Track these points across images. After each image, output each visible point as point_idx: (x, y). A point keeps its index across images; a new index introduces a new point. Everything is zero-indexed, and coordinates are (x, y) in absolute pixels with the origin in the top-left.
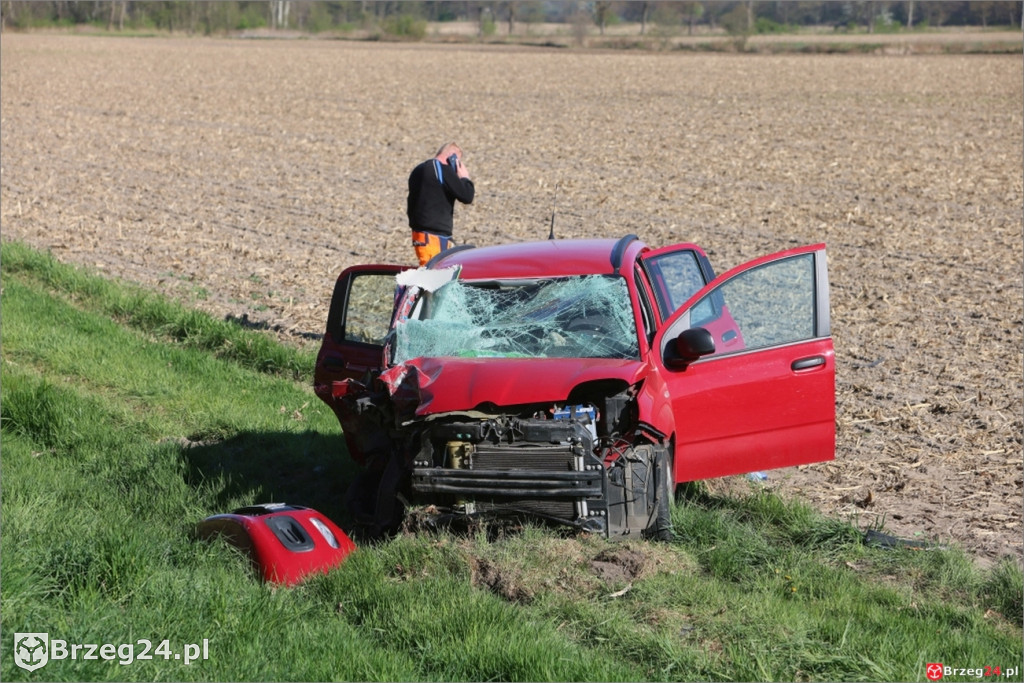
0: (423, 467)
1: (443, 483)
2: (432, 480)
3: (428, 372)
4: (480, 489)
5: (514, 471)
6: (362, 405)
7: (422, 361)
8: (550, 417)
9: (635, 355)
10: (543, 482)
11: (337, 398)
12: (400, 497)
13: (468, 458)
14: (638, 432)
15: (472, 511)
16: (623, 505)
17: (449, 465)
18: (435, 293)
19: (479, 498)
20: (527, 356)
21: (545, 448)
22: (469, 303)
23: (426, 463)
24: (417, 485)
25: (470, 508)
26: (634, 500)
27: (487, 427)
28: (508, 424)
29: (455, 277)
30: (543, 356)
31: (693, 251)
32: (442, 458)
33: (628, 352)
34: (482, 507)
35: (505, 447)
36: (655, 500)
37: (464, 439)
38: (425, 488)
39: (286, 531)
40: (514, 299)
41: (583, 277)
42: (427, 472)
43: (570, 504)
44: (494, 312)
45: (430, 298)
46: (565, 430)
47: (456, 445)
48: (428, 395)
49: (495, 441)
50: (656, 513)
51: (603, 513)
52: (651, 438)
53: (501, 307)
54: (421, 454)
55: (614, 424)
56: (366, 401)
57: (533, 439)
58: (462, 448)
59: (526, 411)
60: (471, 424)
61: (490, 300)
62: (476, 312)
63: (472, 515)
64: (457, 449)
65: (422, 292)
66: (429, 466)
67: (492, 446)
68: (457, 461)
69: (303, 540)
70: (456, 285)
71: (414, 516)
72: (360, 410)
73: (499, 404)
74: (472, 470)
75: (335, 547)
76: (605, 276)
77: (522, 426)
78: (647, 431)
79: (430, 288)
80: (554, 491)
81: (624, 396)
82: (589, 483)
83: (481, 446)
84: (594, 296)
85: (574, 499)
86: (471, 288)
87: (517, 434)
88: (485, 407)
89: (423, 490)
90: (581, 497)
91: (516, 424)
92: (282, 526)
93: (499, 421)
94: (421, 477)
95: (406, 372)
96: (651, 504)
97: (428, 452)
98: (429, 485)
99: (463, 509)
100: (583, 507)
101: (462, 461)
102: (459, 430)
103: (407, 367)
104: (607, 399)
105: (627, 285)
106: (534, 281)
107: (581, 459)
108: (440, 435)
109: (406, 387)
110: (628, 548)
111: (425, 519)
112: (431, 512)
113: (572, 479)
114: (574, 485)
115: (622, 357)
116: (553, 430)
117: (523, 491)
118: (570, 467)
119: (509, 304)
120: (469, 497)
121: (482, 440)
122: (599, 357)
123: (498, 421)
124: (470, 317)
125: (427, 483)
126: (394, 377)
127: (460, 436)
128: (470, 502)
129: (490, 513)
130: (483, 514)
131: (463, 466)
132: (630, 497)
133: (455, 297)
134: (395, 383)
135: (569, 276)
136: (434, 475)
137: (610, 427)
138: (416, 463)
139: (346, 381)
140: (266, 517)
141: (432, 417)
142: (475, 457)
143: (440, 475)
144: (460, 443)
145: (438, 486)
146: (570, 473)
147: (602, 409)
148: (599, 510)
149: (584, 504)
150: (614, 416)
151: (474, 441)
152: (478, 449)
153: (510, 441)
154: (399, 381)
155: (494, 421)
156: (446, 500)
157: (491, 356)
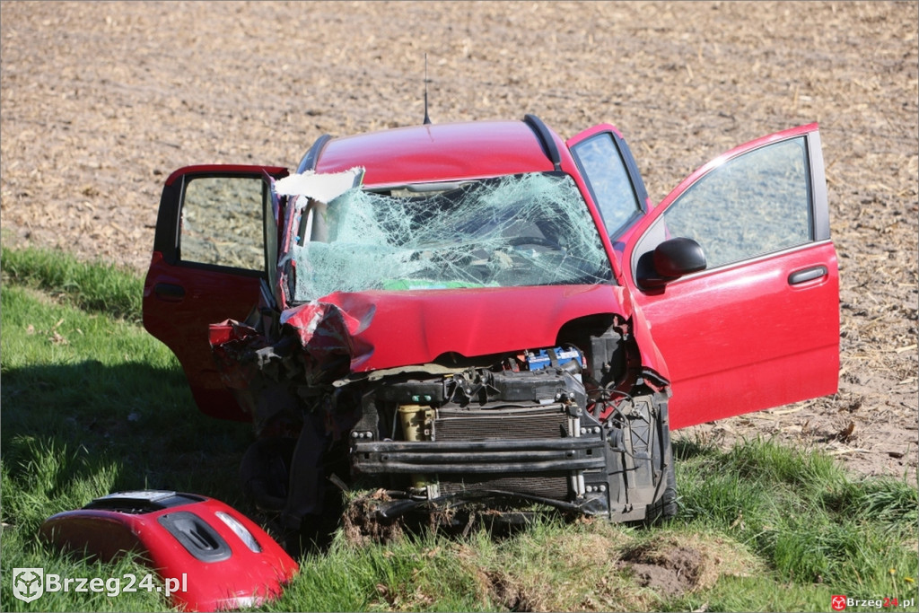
0: (368, 441)
1: (396, 460)
2: (381, 457)
3: (356, 312)
4: (447, 467)
5: (491, 442)
6: (265, 357)
7: (343, 297)
8: (524, 366)
9: (608, 277)
10: (530, 453)
11: (217, 346)
12: (334, 479)
13: (429, 426)
14: (640, 381)
15: (436, 496)
16: (621, 475)
17: (402, 436)
18: (330, 204)
19: (444, 477)
20: (474, 285)
21: (527, 408)
22: (380, 216)
23: (370, 434)
24: (362, 465)
25: (434, 491)
26: (635, 469)
27: (452, 385)
28: (478, 380)
29: (356, 183)
30: (494, 284)
31: (611, 134)
32: (392, 427)
33: (599, 274)
34: (448, 488)
35: (475, 409)
36: (663, 466)
37: (422, 402)
38: (372, 467)
39: (188, 532)
40: (434, 208)
41: (518, 177)
42: (375, 446)
43: (563, 480)
44: (413, 227)
45: (323, 212)
46: (553, 384)
47: (411, 411)
48: (364, 345)
49: (464, 402)
50: (664, 483)
51: (603, 488)
52: (653, 387)
53: (419, 220)
54: (362, 423)
55: (604, 370)
56: (269, 352)
57: (513, 398)
58: (421, 415)
59: (497, 361)
60: (430, 382)
61: (403, 211)
62: (390, 228)
63: (437, 501)
64: (413, 415)
65: (311, 203)
66: (373, 439)
67: (460, 410)
68: (413, 431)
69: (215, 546)
70: (359, 194)
71: (360, 505)
72: (261, 364)
73: (467, 355)
74: (433, 443)
75: (255, 550)
76: (545, 174)
77: (498, 382)
78: (650, 378)
79: (323, 198)
80: (543, 465)
81: (612, 334)
82: (589, 452)
83: (444, 410)
84: (540, 201)
85: (568, 473)
86: (377, 197)
87: (492, 392)
88: (446, 359)
89: (370, 471)
90: (577, 469)
91: (490, 380)
92: (184, 526)
93: (466, 376)
94: (367, 454)
95: (321, 313)
96: (657, 471)
97: (371, 420)
98: (379, 464)
99: (425, 493)
100: (580, 484)
101: (421, 430)
102: (414, 390)
103: (322, 306)
104: (593, 338)
105: (577, 185)
106: (457, 184)
107: (577, 421)
108: (389, 398)
109: (323, 332)
110: (675, 544)
111: (375, 509)
112: (381, 499)
113: (567, 448)
114: (570, 456)
115: (593, 281)
116: (538, 385)
117: (505, 467)
118: (564, 434)
119: (428, 215)
120: (431, 477)
121: (445, 402)
122: (565, 282)
123: (463, 376)
124: (384, 236)
125: (374, 461)
126: (306, 321)
127: (416, 398)
128: (432, 482)
129: (459, 496)
130: (450, 498)
131: (422, 437)
132: (630, 464)
133: (360, 208)
134: (308, 329)
135: (500, 176)
136: (385, 450)
137: (598, 376)
138: (356, 434)
139: (225, 323)
140: (159, 515)
141: (377, 375)
142: (439, 425)
143: (393, 450)
144: (417, 408)
145: (391, 465)
146: (564, 441)
147: (588, 351)
148: (598, 484)
149: (581, 478)
150: (603, 359)
151: (435, 404)
152: (441, 414)
153: (482, 401)
154: (313, 326)
155: (460, 376)
156: (400, 482)
157: (426, 287)
